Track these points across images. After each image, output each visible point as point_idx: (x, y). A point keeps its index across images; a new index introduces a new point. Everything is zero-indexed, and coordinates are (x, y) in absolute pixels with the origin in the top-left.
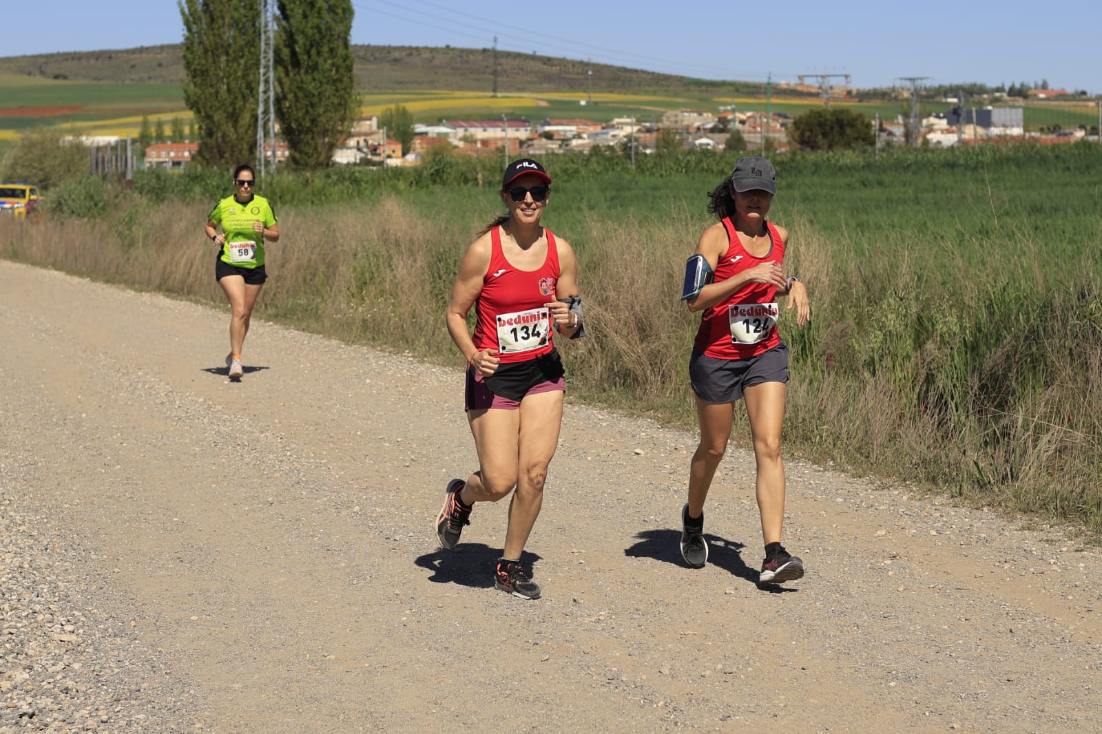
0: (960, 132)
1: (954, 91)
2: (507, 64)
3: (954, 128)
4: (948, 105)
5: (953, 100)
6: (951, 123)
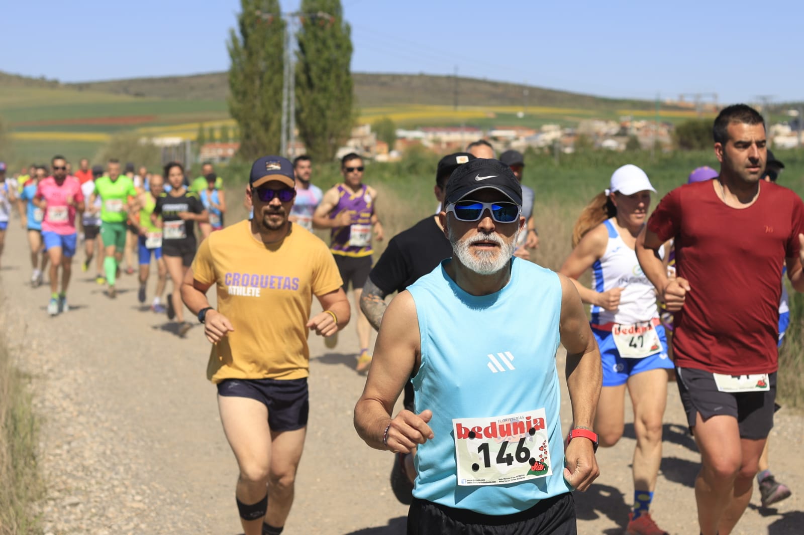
1: (795, 106)
3: (796, 133)
4: (790, 117)
5: (793, 113)
6: (793, 129)
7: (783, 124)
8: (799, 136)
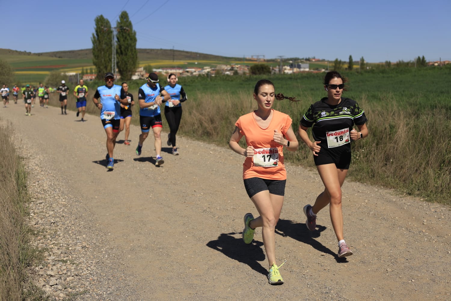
1: (291, 59)
2: (177, 53)
4: (290, 63)
5: (291, 62)
6: (291, 68)
7: (287, 66)
8: (293, 70)
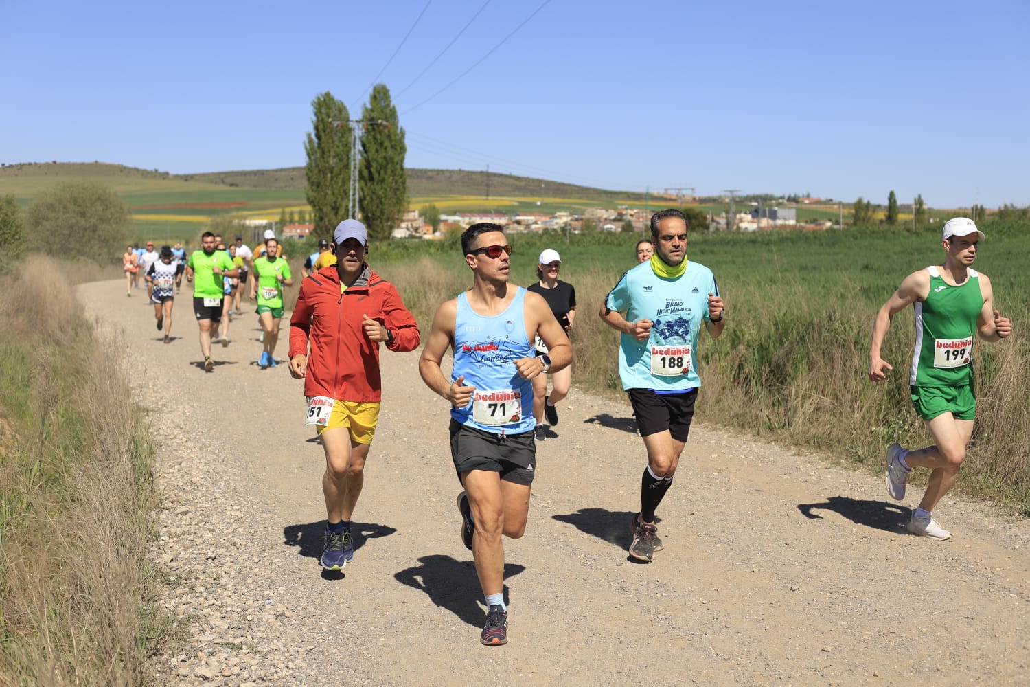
0: (759, 222)
1: (755, 198)
2: (495, 180)
3: (755, 220)
4: (752, 206)
5: (754, 204)
6: (753, 217)
7: (746, 213)
